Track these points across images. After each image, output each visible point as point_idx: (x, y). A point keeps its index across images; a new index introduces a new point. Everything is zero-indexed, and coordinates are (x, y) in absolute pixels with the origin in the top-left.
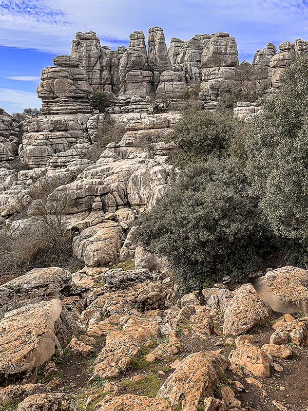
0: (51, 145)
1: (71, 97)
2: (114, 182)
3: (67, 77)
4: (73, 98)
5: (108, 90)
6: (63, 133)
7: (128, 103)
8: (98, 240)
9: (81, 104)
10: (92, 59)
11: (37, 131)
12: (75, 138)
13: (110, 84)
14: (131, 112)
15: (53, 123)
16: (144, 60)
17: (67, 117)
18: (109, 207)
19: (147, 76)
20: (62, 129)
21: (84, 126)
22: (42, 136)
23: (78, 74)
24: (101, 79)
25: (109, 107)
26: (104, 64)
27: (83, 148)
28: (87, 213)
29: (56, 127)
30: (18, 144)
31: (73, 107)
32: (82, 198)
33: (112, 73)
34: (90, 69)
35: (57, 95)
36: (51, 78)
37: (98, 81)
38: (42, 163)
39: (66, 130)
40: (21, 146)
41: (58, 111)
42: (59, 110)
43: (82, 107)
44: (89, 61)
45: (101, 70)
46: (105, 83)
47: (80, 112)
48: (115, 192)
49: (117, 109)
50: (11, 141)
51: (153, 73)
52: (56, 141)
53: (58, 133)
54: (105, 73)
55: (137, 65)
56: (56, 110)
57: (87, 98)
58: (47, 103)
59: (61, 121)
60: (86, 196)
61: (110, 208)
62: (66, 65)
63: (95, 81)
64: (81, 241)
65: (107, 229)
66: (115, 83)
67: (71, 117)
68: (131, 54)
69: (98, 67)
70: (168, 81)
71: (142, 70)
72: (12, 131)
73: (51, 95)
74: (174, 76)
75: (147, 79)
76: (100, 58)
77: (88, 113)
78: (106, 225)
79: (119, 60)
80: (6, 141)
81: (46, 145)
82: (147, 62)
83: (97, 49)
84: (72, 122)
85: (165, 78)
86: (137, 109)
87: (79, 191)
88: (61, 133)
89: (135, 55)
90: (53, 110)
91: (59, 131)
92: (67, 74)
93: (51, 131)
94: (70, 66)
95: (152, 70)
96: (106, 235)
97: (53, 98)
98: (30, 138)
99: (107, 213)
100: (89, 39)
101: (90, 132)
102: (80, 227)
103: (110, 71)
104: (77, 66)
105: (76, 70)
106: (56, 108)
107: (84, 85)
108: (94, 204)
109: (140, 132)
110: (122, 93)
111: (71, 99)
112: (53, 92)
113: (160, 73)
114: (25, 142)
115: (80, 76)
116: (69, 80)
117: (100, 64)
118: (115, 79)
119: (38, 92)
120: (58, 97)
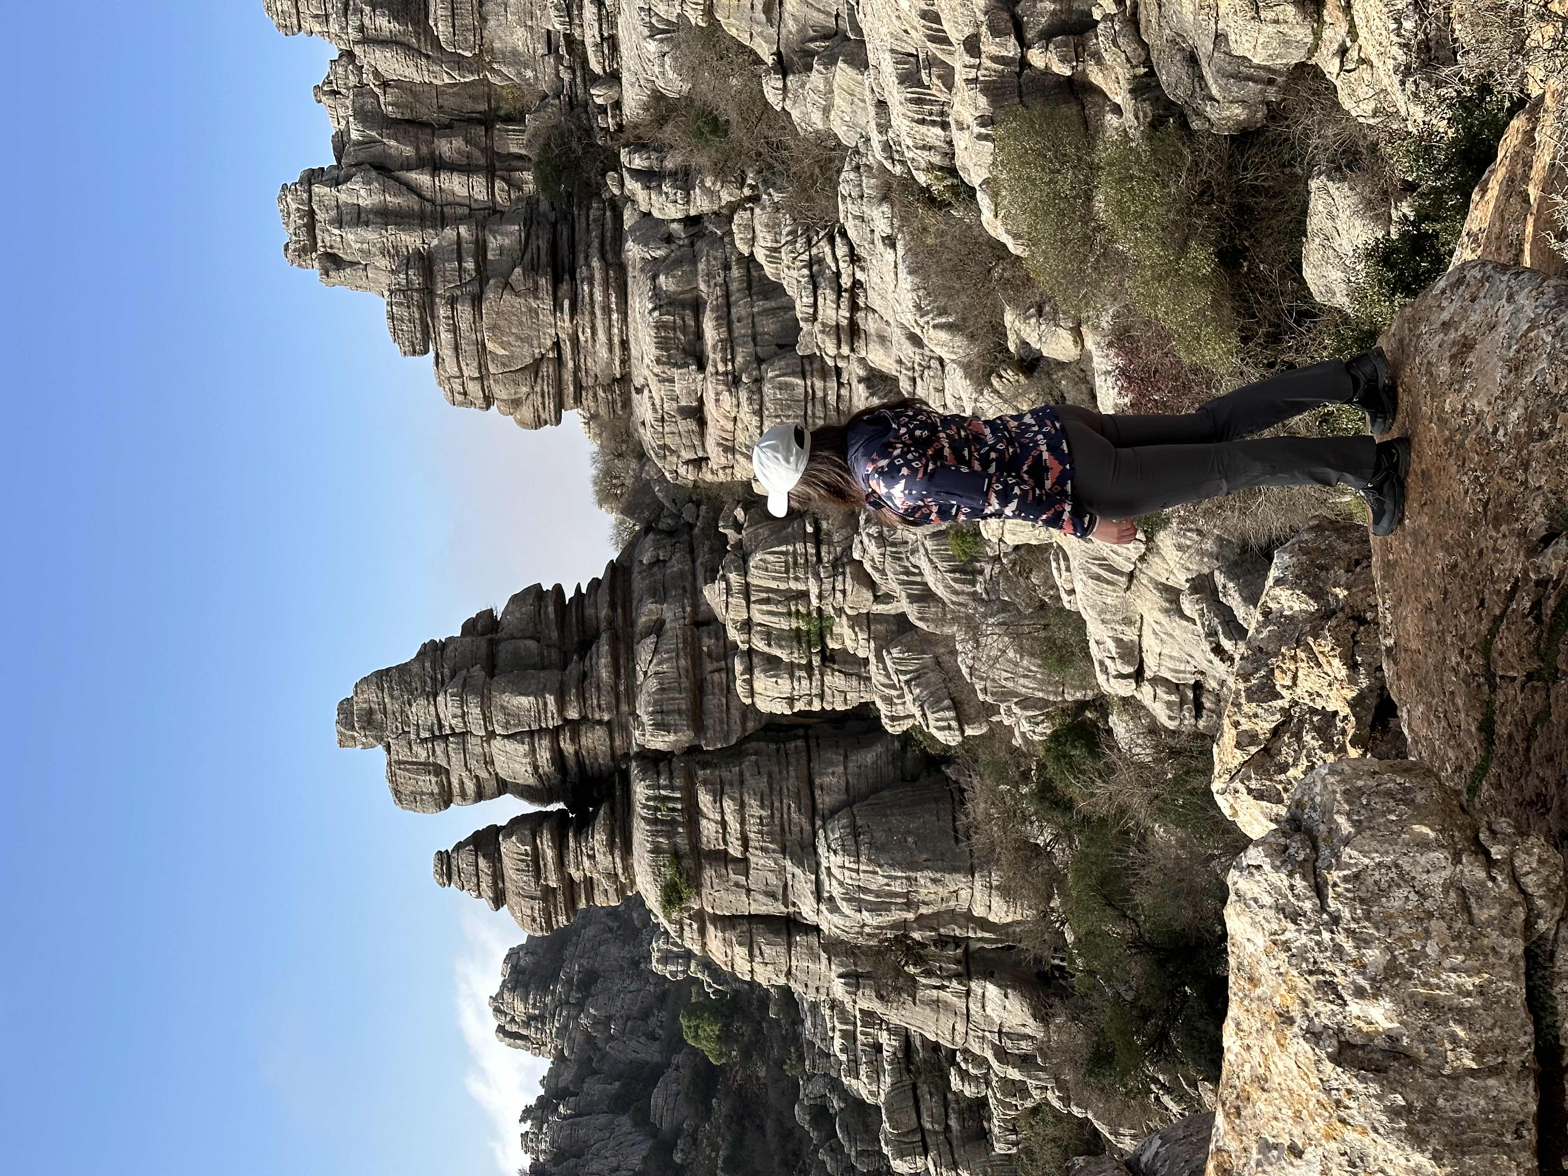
0: (761, 360)
1: (556, 290)
3: (477, 302)
4: (557, 279)
5: (515, 138)
6: (708, 316)
7: (574, 45)
9: (581, 247)
10: (393, 201)
11: (702, 423)
13: (490, 128)
14: (613, 25)
20: (690, 320)
21: (678, 230)
22: (723, 399)
23: (460, 258)
24: (469, 169)
25: (590, 130)
27: (773, 227)
29: (683, 345)
31: (598, 282)
33: (443, 118)
34: (434, 212)
35: (549, 343)
36: (482, 368)
37: (478, 178)
39: (697, 305)
41: (616, 340)
42: (610, 340)
43: (596, 243)
44: (399, 213)
45: (436, 164)
46: (488, 151)
47: (617, 253)
49: (598, 94)
52: (743, 344)
53: (710, 336)
54: (444, 150)
56: (611, 350)
57: (554, 225)
58: (579, 387)
62: (428, 308)
63: (480, 193)
66: (484, 107)
67: (638, 286)
68: (362, 29)
69: (423, 179)
73: (547, 369)
76: (382, 168)
77: (618, 218)
79: (387, 83)
81: (758, 380)
83: (347, 178)
84: (660, 283)
88: (708, 325)
89: (367, 11)
90: (609, 365)
91: (699, 333)
92: (464, 302)
93: (702, 365)
94: (428, 291)
97: (559, 361)
98: (729, 447)
101: (702, 204)
103: (435, 126)
104: (426, 263)
105: (444, 267)
106: (602, 354)
107: (505, 236)
111: (565, 286)
112: (538, 363)
115: (468, 249)
117: (409, 169)
118: (470, 105)
119: (539, 423)
120: (557, 345)
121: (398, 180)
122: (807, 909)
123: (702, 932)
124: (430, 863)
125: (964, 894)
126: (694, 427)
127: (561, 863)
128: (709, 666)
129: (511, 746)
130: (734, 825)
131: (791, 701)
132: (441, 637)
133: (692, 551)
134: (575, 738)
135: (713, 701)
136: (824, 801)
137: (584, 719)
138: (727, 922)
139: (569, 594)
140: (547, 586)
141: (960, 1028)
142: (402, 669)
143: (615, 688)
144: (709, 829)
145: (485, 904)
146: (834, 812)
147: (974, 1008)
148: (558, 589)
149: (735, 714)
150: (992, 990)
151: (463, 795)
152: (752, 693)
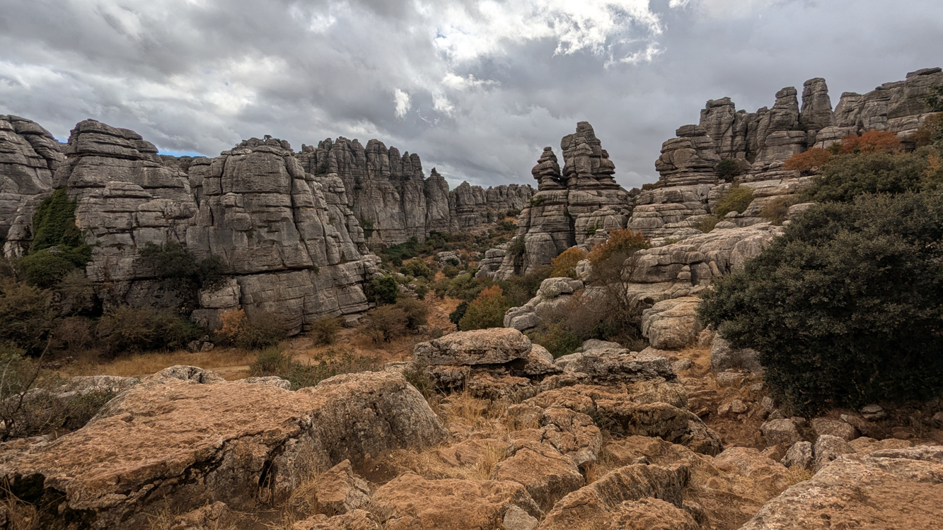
0: (662, 217)
1: (691, 167)
2: (713, 249)
3: (689, 147)
4: (694, 167)
5: (740, 157)
6: (677, 204)
7: (765, 170)
8: (671, 316)
9: (704, 173)
10: (723, 126)
11: (649, 204)
12: (691, 209)
13: (744, 150)
14: (769, 179)
15: (667, 194)
16: (794, 118)
17: (684, 188)
18: (701, 279)
19: (797, 137)
20: (678, 200)
21: (705, 197)
22: (653, 208)
23: (703, 143)
24: (732, 145)
25: (738, 175)
26: (738, 129)
27: (700, 219)
28: (670, 283)
29: (671, 198)
30: (628, 216)
31: (694, 178)
32: (665, 265)
33: (748, 138)
34: (719, 136)
35: (677, 166)
36: (670, 150)
37: (729, 148)
38: (650, 235)
39: (681, 202)
40: (631, 218)
41: (676, 183)
43: (704, 177)
44: (719, 128)
45: (733, 137)
46: (737, 150)
47: (701, 183)
48: (713, 262)
49: (749, 176)
50: (622, 214)
51: (806, 132)
52: (668, 213)
53: (672, 205)
54: (738, 138)
55: (782, 125)
56: (673, 182)
57: (712, 167)
58: (665, 175)
59: (676, 192)
60: (672, 264)
61: (702, 281)
62: (689, 135)
63: (725, 149)
64: (651, 314)
65: (688, 304)
66: (751, 149)
67: (690, 188)
68: (774, 113)
69: (730, 133)
70: (828, 139)
71: (790, 130)
72: (626, 205)
73: (670, 166)
74: (839, 133)
75: (796, 140)
76: (734, 122)
77: (712, 183)
78: (689, 299)
79: (758, 122)
80: (617, 214)
81: (656, 216)
82: (798, 120)
83: (731, 114)
84: (689, 193)
85: (824, 136)
86: (777, 175)
87: (662, 257)
88: (675, 204)
89: (780, 114)
90: (670, 182)
91: (672, 202)
92: (689, 143)
93: (663, 203)
94: (695, 135)
95: (805, 130)
96: (682, 312)
97: (672, 170)
98: (641, 210)
99: (696, 286)
100: (721, 106)
101: (711, 202)
102: (656, 298)
103: (745, 136)
104: (703, 134)
105: (701, 139)
106: (673, 180)
107: (709, 154)
108: (680, 274)
109: (772, 198)
110: (759, 159)
111: (692, 169)
112: (672, 164)
113: (817, 132)
114: (635, 214)
115: (705, 145)
116: (691, 150)
117: (732, 130)
118: (751, 145)
119: (656, 165)
120: (677, 168)
121: (729, 127)
122: (531, 231)
123: (528, 207)
124: (549, 146)
125: (531, 266)
126: (648, 202)
127: (544, 175)
128: (589, 207)
129: (572, 161)
130: (549, 213)
131: (578, 226)
132: (602, 144)
133: (620, 204)
134: (574, 176)
135: (579, 208)
136: (555, 234)
137: (578, 178)
138: (530, 213)
139: (612, 175)
140: (614, 170)
141: (505, 264)
142: (593, 135)
143: (585, 185)
144: (550, 208)
145: (539, 159)
146: (552, 237)
147: (509, 267)
148: (614, 173)
149: (576, 214)
150: (512, 271)
151: (565, 153)
152: (580, 217)
